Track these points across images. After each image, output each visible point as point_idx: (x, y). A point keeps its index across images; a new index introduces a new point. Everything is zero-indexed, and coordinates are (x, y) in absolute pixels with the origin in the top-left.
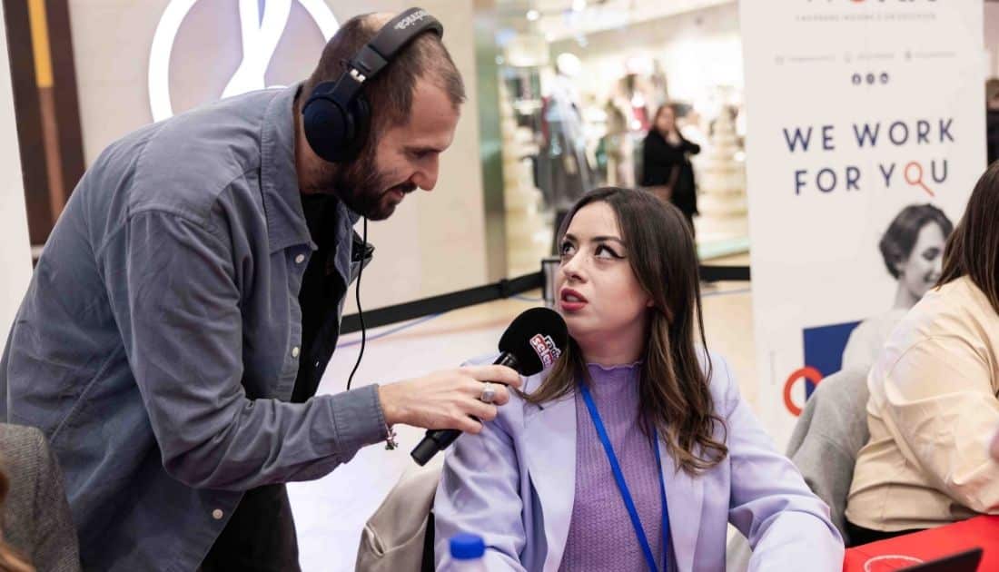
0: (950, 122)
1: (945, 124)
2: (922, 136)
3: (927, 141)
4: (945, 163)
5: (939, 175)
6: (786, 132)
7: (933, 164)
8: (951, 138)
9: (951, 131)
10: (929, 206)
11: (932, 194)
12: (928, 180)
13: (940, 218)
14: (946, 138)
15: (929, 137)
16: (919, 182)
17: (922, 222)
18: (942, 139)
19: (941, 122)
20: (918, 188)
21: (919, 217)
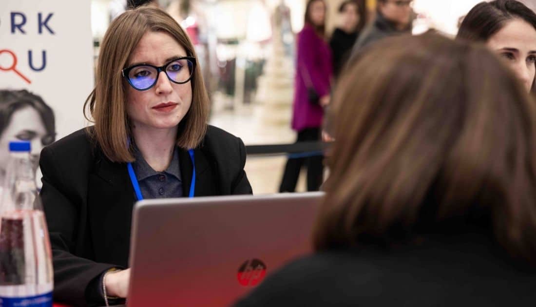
0: (50, 16)
1: (44, 17)
2: (15, 27)
3: (22, 32)
4: (44, 53)
5: (37, 63)
7: (30, 53)
8: (51, 32)
9: (50, 24)
10: (25, 92)
11: (29, 82)
12: (23, 65)
13: (38, 104)
14: (45, 30)
15: (25, 28)
16: (13, 68)
17: (17, 106)
18: (40, 31)
19: (40, 16)
20: (12, 74)
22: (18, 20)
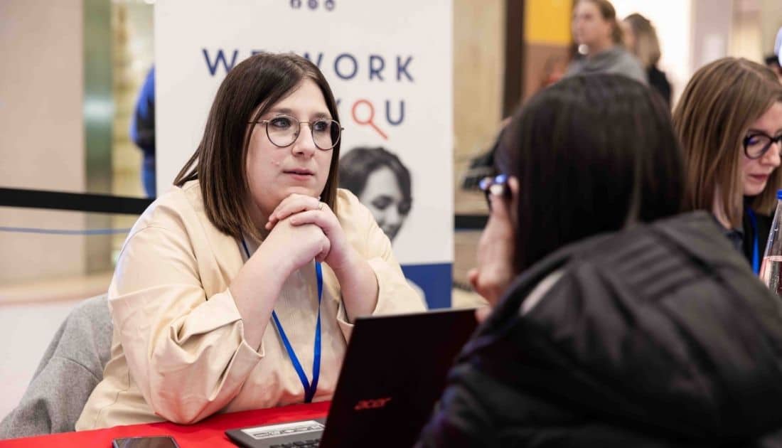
0: (409, 60)
1: (403, 61)
2: (374, 72)
3: (381, 78)
4: (402, 104)
5: (395, 116)
6: (205, 52)
7: (388, 104)
8: (410, 78)
9: (410, 69)
10: (381, 151)
11: (385, 137)
12: (380, 120)
13: (394, 164)
14: (403, 76)
15: (383, 74)
16: (370, 122)
17: (373, 167)
18: (399, 78)
19: (399, 60)
20: (368, 129)
21: (369, 160)
22: (377, 64)
